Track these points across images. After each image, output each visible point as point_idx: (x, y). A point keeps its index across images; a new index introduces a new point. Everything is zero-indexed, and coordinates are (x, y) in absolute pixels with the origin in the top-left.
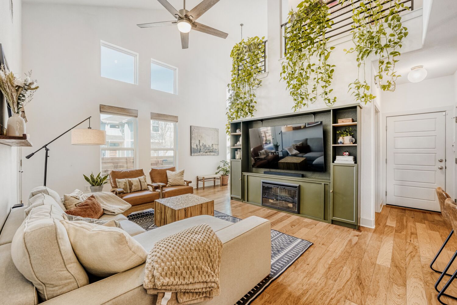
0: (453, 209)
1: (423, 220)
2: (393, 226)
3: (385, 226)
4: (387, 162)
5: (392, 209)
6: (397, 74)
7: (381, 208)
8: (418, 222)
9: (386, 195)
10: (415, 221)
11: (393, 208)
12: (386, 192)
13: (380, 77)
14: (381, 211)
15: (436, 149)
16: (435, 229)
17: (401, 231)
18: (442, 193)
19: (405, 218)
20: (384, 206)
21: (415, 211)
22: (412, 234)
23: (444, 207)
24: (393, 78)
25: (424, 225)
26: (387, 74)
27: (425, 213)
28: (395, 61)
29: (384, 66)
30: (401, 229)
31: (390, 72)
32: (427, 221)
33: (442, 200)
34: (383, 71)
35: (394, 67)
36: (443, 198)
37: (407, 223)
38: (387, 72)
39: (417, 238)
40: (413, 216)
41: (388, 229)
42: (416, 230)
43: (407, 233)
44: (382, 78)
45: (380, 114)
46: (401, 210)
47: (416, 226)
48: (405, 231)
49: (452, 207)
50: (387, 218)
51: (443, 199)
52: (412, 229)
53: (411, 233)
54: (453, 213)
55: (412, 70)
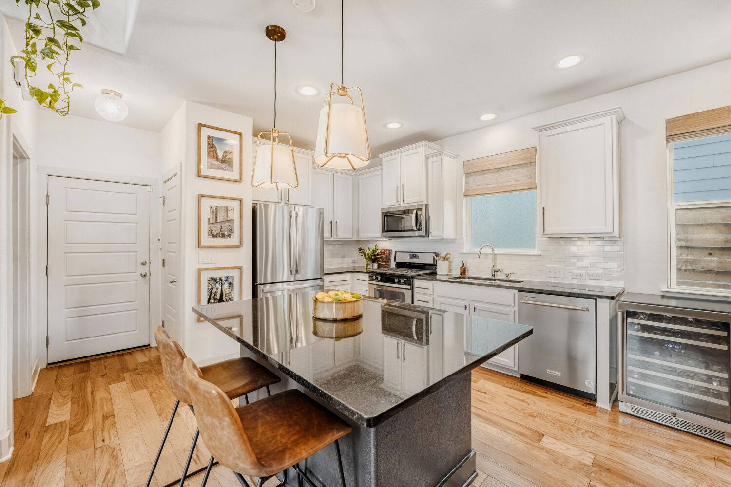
0: (206, 395)
1: (120, 374)
2: (62, 419)
3: (45, 429)
4: (49, 272)
5: (60, 371)
6: (73, 78)
7: (33, 383)
8: (114, 382)
9: (47, 345)
10: (108, 382)
11: (65, 366)
12: (47, 338)
13: (27, 64)
14: (33, 389)
15: (137, 245)
16: (140, 383)
17: (82, 423)
18: (169, 344)
19: (89, 384)
20: (42, 370)
21: (107, 358)
22: (105, 418)
23: (171, 369)
24: (63, 84)
25: (124, 384)
26: (49, 67)
27: (122, 355)
28: (71, 48)
29: (40, 43)
30: (83, 419)
31: (58, 68)
32: (127, 372)
33: (168, 356)
34: (38, 52)
35: (67, 59)
36: (171, 353)
37: (94, 393)
38: (48, 61)
39: (114, 424)
40: (104, 370)
41: (51, 437)
42: (112, 402)
43: (95, 424)
44: (34, 70)
45: (32, 165)
46: (81, 366)
47: (110, 393)
48: (91, 420)
49: (204, 391)
50: (50, 403)
51: (171, 355)
52: (105, 406)
53: (103, 416)
54: (204, 402)
55: (103, 93)
